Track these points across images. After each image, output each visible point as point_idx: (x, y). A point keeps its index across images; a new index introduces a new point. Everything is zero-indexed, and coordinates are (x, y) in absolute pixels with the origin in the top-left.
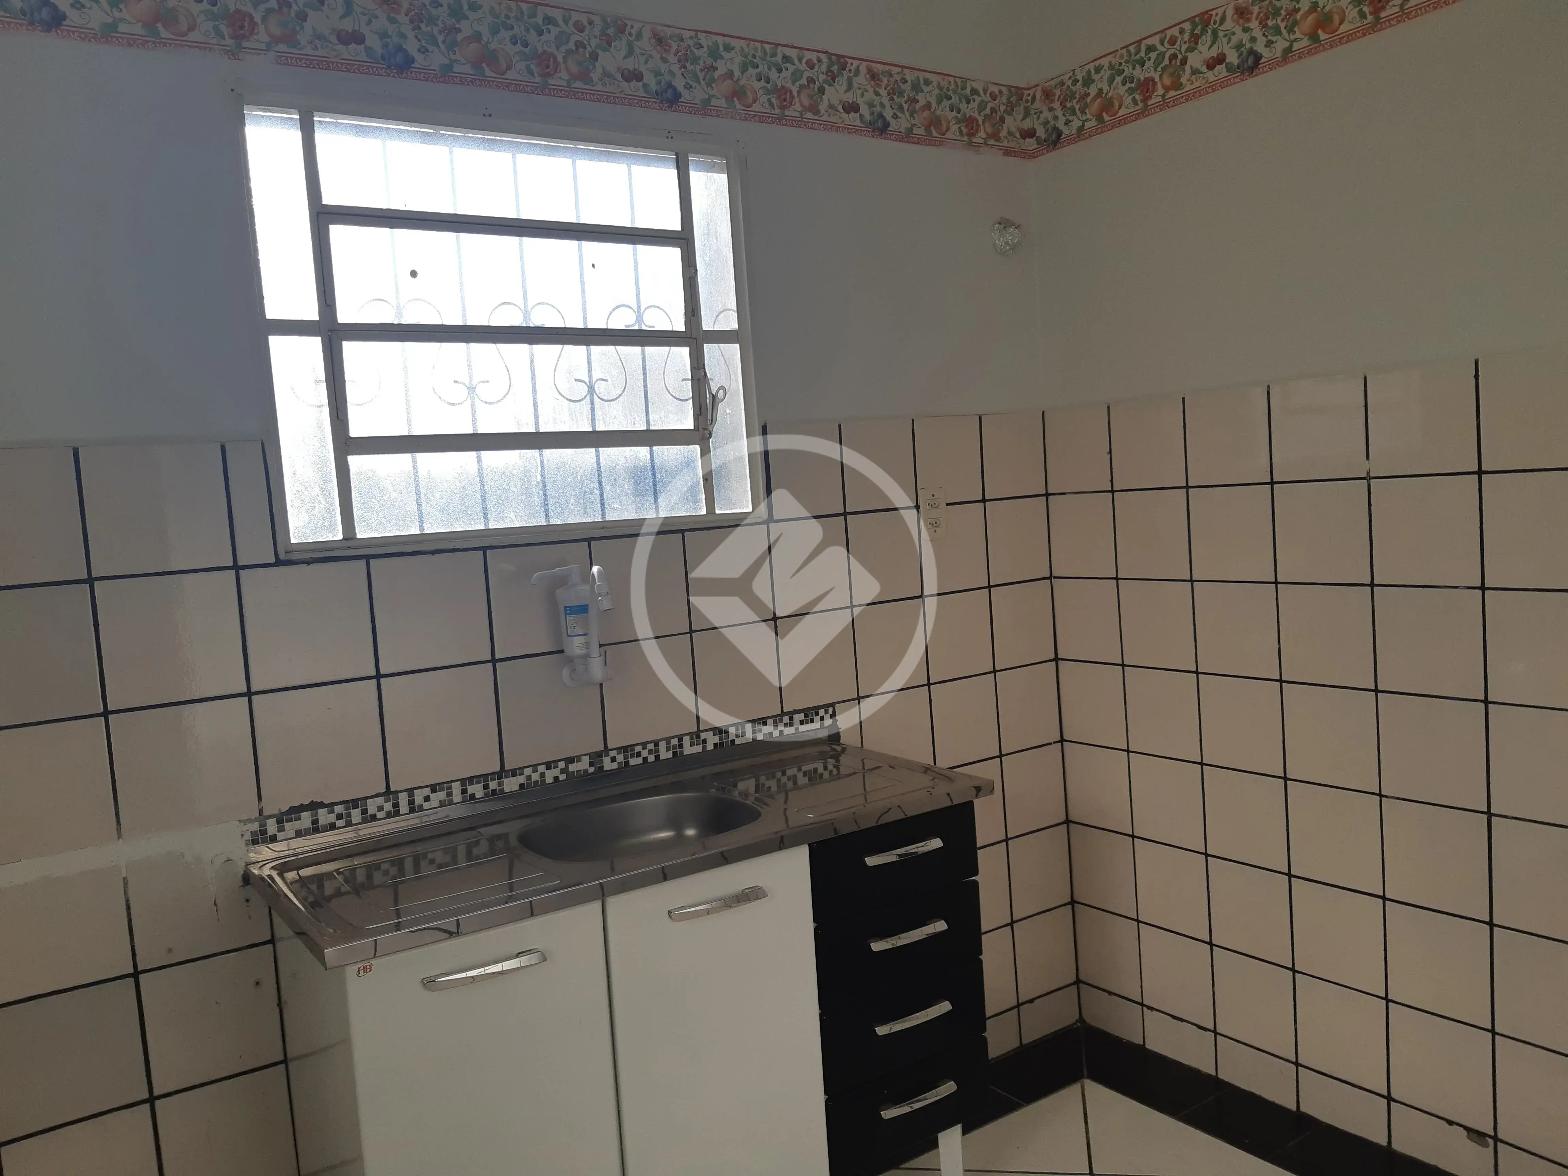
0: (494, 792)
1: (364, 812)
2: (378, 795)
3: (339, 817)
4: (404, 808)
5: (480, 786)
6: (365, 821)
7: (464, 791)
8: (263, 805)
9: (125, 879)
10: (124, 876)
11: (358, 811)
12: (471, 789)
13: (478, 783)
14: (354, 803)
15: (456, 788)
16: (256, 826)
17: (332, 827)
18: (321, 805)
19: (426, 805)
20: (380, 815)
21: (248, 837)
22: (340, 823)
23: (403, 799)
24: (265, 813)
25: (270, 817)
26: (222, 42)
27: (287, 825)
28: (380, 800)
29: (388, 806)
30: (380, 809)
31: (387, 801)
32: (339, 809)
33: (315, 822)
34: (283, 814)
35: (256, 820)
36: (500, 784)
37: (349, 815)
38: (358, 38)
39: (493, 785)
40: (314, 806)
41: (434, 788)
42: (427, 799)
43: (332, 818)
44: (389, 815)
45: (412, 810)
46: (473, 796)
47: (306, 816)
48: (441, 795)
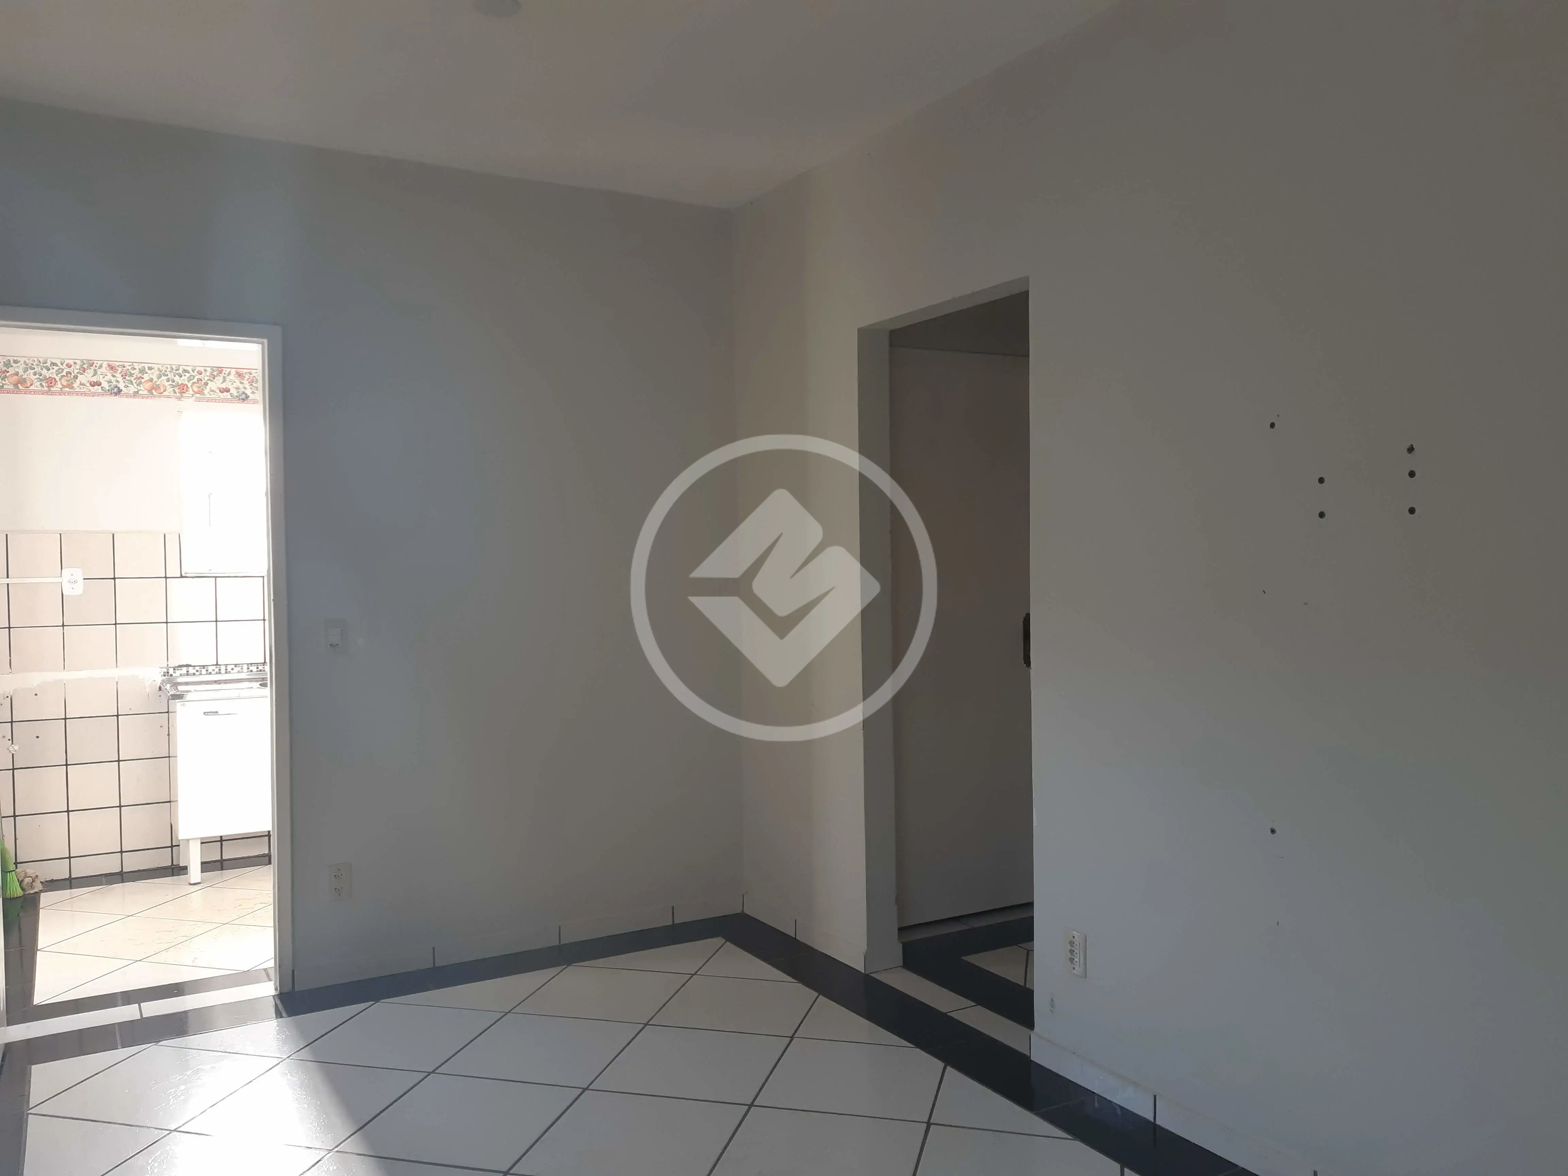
0: (261, 671)
1: (207, 671)
2: (213, 665)
3: (197, 671)
4: (223, 671)
5: (255, 667)
6: (207, 674)
7: (248, 668)
8: (168, 663)
9: (117, 682)
10: (117, 680)
11: (205, 670)
12: (251, 668)
13: (254, 666)
14: (204, 667)
15: (245, 667)
16: (165, 670)
17: (194, 674)
18: (190, 666)
19: (232, 671)
20: (213, 673)
21: (162, 673)
22: (197, 673)
23: (223, 669)
24: (169, 666)
25: (171, 667)
26: (176, 395)
27: (177, 671)
28: (214, 667)
29: (217, 670)
30: (213, 670)
31: (217, 668)
32: (197, 668)
33: (188, 672)
34: (176, 667)
35: (166, 668)
36: (263, 668)
37: (201, 671)
38: (227, 390)
39: (261, 668)
40: (188, 666)
41: (236, 665)
42: (232, 669)
43: (194, 671)
44: (217, 673)
45: (226, 673)
46: (251, 671)
47: (184, 670)
48: (239, 669)
